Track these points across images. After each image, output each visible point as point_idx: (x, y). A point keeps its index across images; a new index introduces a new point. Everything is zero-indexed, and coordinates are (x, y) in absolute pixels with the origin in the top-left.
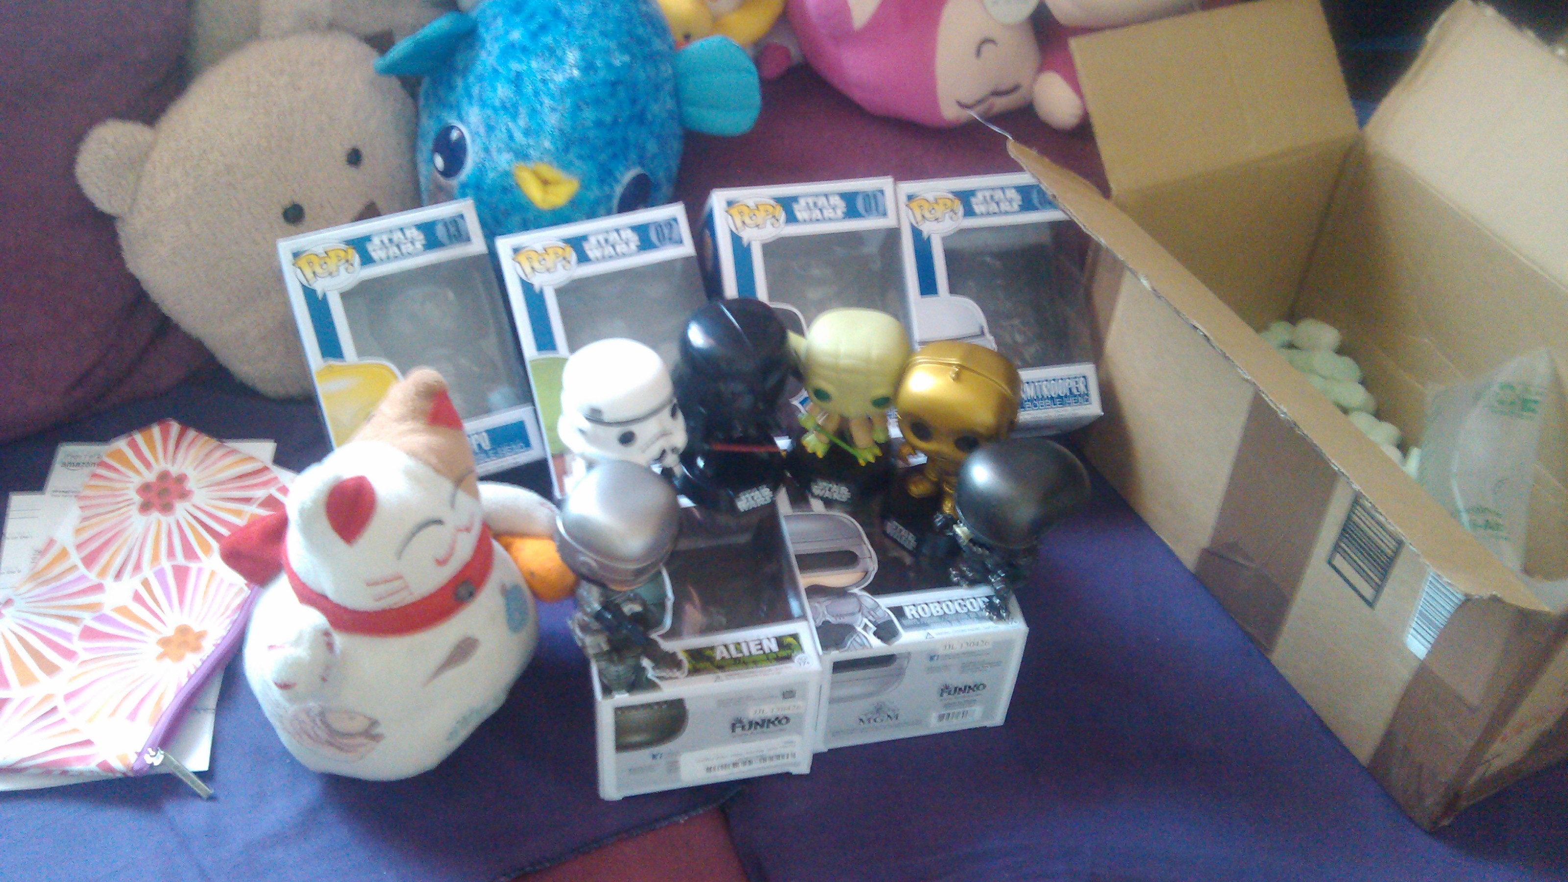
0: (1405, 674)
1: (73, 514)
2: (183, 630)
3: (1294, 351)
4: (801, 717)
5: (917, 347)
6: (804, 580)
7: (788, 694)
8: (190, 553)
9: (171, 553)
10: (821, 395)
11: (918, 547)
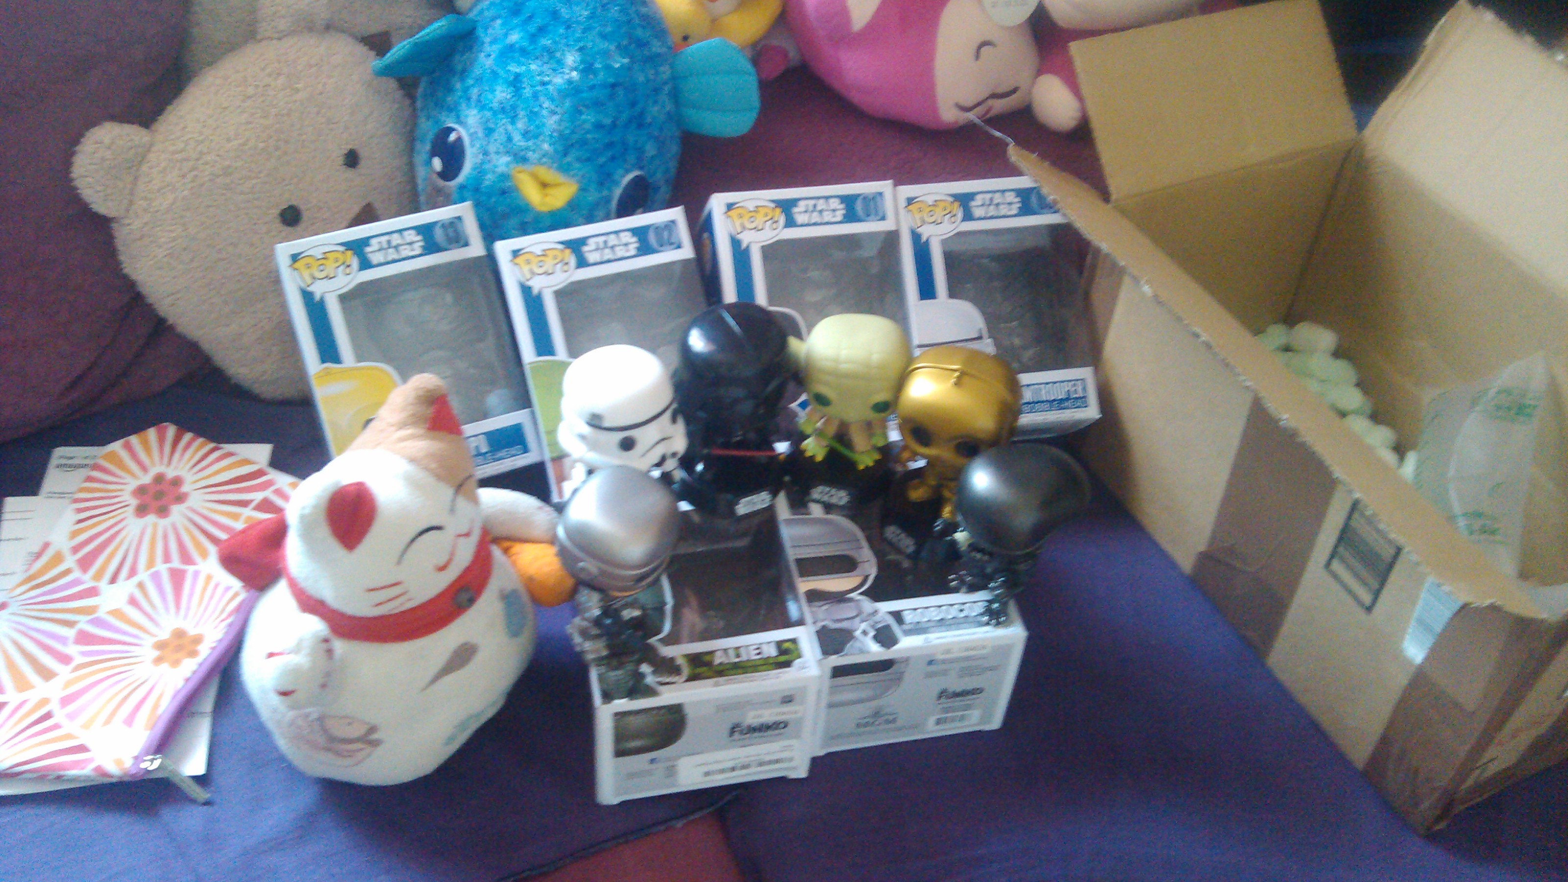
0: (1403, 680)
1: (69, 517)
2: (179, 634)
3: (1290, 354)
4: (799, 722)
5: (917, 352)
6: (804, 585)
7: (788, 700)
8: (187, 559)
9: (167, 559)
10: (821, 400)
11: (917, 552)
